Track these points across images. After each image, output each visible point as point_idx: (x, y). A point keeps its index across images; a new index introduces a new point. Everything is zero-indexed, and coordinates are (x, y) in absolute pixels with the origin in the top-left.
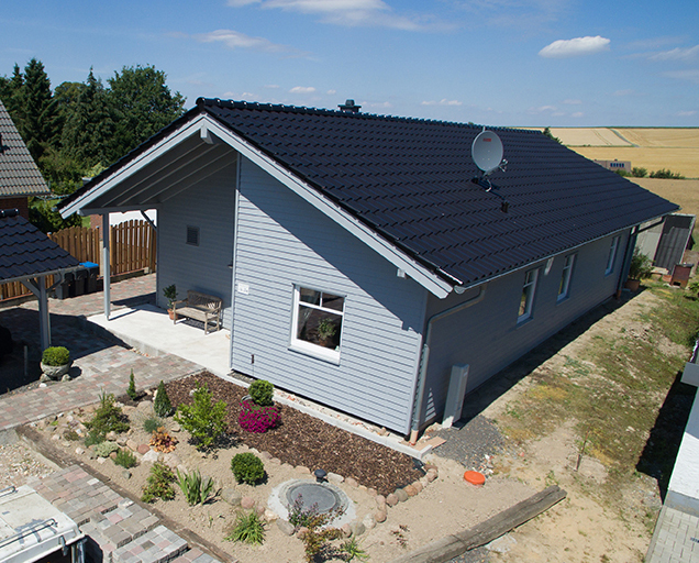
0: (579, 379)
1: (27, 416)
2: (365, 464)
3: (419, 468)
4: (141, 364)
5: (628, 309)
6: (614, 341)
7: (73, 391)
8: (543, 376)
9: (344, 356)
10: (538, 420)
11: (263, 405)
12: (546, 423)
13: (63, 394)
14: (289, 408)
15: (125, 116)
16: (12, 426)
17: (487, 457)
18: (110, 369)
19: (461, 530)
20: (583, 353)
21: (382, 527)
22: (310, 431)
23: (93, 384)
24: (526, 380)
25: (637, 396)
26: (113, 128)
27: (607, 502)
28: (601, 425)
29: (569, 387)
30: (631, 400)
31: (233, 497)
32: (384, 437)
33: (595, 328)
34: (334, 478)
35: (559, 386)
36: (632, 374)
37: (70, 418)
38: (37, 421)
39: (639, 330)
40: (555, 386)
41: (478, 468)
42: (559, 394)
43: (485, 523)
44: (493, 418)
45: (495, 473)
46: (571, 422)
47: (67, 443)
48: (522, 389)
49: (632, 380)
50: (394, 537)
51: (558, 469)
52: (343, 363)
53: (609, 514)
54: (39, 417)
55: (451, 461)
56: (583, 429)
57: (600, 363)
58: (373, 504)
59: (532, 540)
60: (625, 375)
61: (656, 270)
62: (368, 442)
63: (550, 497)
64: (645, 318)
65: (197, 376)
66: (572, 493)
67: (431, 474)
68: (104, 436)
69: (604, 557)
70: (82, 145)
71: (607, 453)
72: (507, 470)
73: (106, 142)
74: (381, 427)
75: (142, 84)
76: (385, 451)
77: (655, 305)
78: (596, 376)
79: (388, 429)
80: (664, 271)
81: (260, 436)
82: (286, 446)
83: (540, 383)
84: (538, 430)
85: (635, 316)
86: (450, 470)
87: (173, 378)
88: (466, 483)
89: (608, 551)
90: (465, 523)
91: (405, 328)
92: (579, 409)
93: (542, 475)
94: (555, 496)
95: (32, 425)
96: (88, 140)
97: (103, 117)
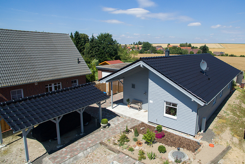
0: (228, 117)
1: (101, 139)
2: (187, 145)
3: (199, 144)
4: (125, 122)
5: (233, 96)
6: (233, 105)
7: (111, 131)
8: (220, 117)
9: (178, 118)
10: (221, 129)
11: (160, 131)
12: (223, 129)
13: (109, 132)
14: (165, 131)
15: (102, 46)
16: (99, 142)
17: (213, 139)
18: (118, 123)
19: (212, 159)
20: (227, 109)
21: (195, 160)
22: (172, 137)
23: (115, 128)
24: (216, 118)
25: (240, 120)
26: (99, 49)
27: (240, 148)
28: (235, 128)
29: (226, 119)
30: (239, 121)
31: (160, 157)
32: (189, 137)
33: (228, 102)
34: (181, 149)
35: (224, 119)
36: (238, 114)
37: (113, 139)
38: (105, 140)
39: (237, 102)
40: (223, 119)
41: (211, 142)
42: (224, 121)
43: (217, 157)
44: (212, 129)
45: (215, 143)
46: (228, 128)
47: (114, 146)
48: (216, 120)
49: (239, 115)
50: (199, 163)
51: (228, 141)
52: (178, 119)
53: (241, 151)
54: (105, 139)
55: (205, 142)
56: (231, 130)
57: (231, 111)
58: (192, 155)
59: (227, 160)
60: (237, 114)
61: (237, 84)
62: (186, 139)
63: (228, 148)
64: (238, 98)
65: (141, 124)
66: (233, 147)
67: (202, 145)
68: (124, 143)
69: (243, 162)
70: (90, 54)
71: (237, 135)
72: (218, 142)
73: (97, 53)
74: (188, 134)
75: (106, 38)
76: (190, 141)
77: (239, 94)
78: (231, 115)
79: (189, 135)
80: (239, 84)
81: (161, 139)
82: (167, 142)
83: (220, 119)
84: (222, 131)
85: (236, 98)
86: (205, 144)
87: (135, 125)
88: (210, 147)
89: (243, 160)
90: (213, 158)
91: (192, 111)
92: (230, 125)
93: (226, 143)
94: (230, 148)
95: (104, 141)
96: (92, 53)
97: (96, 46)
